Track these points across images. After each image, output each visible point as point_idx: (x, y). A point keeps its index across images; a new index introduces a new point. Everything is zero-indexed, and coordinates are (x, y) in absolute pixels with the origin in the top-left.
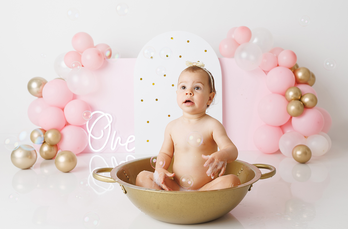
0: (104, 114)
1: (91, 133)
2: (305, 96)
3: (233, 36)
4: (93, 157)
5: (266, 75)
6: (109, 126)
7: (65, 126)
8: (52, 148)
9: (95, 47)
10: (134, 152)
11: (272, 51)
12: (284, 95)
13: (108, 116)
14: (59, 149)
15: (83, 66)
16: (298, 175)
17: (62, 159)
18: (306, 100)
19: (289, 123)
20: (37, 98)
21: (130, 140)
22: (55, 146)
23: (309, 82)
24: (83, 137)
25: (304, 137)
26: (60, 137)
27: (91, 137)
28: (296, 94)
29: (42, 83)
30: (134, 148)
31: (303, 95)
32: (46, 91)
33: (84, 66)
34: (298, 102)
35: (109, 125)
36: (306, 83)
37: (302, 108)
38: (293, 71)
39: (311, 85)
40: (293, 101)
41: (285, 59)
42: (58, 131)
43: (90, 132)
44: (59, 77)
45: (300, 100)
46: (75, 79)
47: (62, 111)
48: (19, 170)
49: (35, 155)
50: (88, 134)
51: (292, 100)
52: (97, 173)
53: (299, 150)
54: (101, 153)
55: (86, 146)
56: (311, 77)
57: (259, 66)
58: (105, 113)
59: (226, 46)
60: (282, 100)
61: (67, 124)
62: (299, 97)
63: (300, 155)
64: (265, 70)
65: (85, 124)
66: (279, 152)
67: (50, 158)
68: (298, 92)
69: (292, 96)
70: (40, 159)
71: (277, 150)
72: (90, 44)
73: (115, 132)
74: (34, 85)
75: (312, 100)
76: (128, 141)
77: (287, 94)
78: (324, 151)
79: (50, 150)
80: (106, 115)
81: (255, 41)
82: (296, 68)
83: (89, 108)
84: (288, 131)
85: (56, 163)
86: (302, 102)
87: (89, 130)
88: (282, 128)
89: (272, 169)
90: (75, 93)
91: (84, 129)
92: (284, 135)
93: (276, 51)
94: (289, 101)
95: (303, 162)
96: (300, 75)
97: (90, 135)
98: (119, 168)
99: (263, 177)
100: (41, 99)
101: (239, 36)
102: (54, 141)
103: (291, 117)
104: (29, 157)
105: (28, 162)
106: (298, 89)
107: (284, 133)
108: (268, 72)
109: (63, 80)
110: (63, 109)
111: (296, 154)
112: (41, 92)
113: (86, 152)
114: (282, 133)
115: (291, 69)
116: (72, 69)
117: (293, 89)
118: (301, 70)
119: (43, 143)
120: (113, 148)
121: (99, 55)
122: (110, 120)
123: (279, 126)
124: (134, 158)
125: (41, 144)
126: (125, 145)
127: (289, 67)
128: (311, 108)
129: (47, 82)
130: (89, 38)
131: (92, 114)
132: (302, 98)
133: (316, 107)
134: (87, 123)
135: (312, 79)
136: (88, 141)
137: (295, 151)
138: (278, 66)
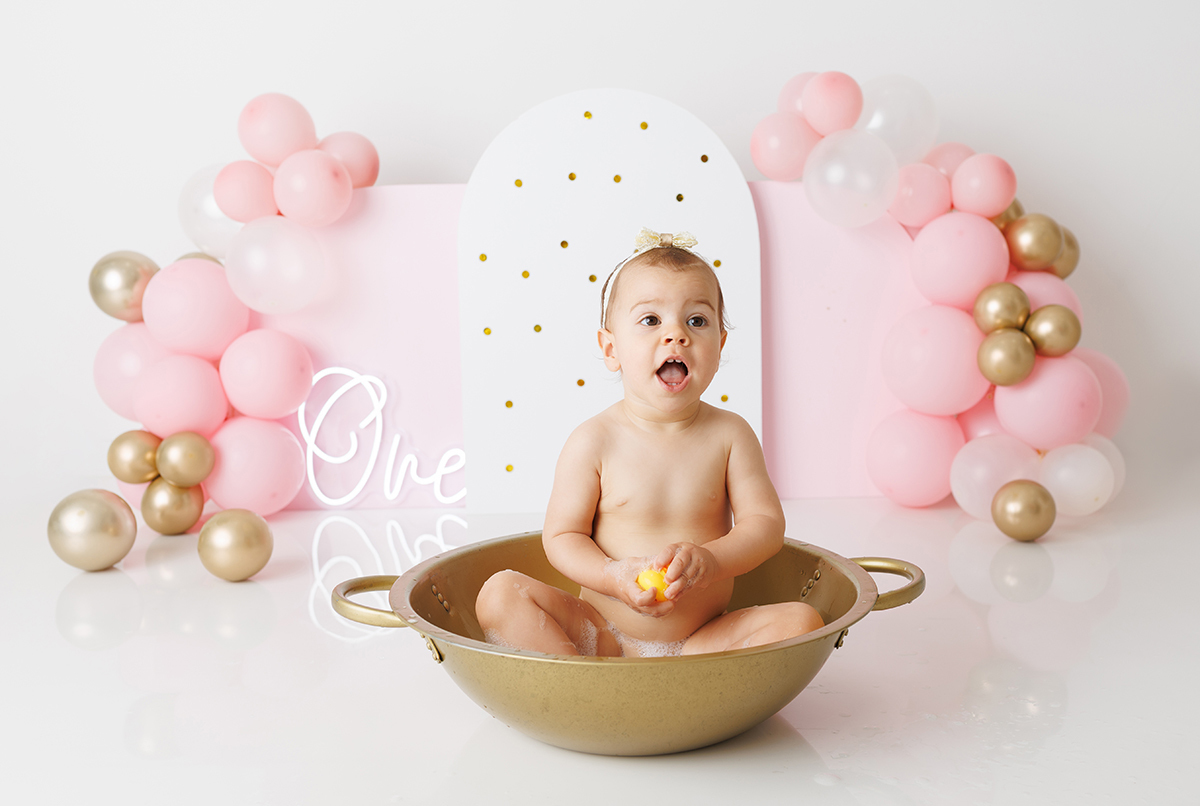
0: (357, 378)
1: (316, 443)
2: (1042, 314)
3: (799, 104)
4: (325, 521)
5: (913, 239)
6: (375, 419)
7: (226, 419)
8: (185, 497)
9: (319, 147)
10: (464, 506)
11: (932, 160)
12: (970, 310)
13: (371, 383)
14: (209, 498)
15: (280, 214)
16: (1011, 581)
17: (222, 538)
18: (1044, 328)
19: (987, 403)
20: (123, 323)
21: (447, 465)
22: (193, 489)
23: (1059, 265)
24: (289, 459)
25: (1035, 453)
26: (212, 460)
27: (315, 456)
28: (1010, 308)
29: (140, 273)
30: (463, 493)
31: (1032, 311)
32: (157, 299)
33: (282, 212)
34: (1015, 337)
35: (377, 413)
36: (1048, 270)
37: (1027, 356)
38: (1002, 226)
39: (1063, 276)
40: (999, 332)
41: (976, 186)
42: (203, 438)
43: (310, 439)
44: (196, 250)
45: (1022, 329)
46: (256, 260)
47: (214, 371)
48: (75, 573)
49: (129, 523)
50: (304, 445)
51: (996, 328)
52: (344, 594)
53: (1014, 498)
54: (350, 508)
55: (299, 487)
56: (1064, 246)
57: (888, 211)
58: (362, 374)
59: (774, 143)
60: (961, 329)
61: (232, 414)
62: (1021, 320)
63: (1017, 515)
64: (908, 222)
65: (292, 411)
66: (949, 501)
67: (181, 528)
68: (1017, 301)
69: (997, 316)
70: (146, 536)
71: (944, 495)
72: (305, 139)
73: (397, 439)
74: (113, 280)
75: (1062, 330)
76: (442, 470)
77: (980, 307)
78: (1097, 500)
79: (178, 504)
80: (365, 380)
81: (876, 121)
82: (1013, 215)
83: (304, 360)
84: (982, 431)
85: (203, 549)
86: (1028, 335)
87: (309, 432)
88: (962, 421)
89: (914, 575)
90: (254, 308)
91: (292, 431)
92: (970, 444)
93: (944, 157)
94: (987, 333)
95: (1029, 539)
96: (1025, 240)
97: (312, 448)
98: (416, 575)
99: (883, 602)
100: (137, 327)
101: (818, 107)
102: (190, 474)
103: (993, 388)
104: (111, 530)
105: (106, 547)
106: (1019, 289)
107: (967, 439)
108: (919, 229)
109: (215, 260)
110: (216, 363)
111: (1004, 510)
112: (138, 305)
113: (300, 506)
114: (962, 439)
115: (992, 219)
116: (242, 225)
117: (999, 292)
118: (1031, 224)
119: (153, 480)
120: (391, 491)
121: (336, 174)
122: (379, 398)
123: (952, 416)
124: (465, 524)
125: (147, 484)
126: (433, 484)
127: (992, 212)
128: (1060, 355)
129: (159, 269)
130: (300, 118)
131: (316, 378)
132: (1029, 321)
133: (1076, 350)
134: (301, 410)
135: (1067, 252)
136: (304, 468)
137: (1000, 503)
138: (954, 210)
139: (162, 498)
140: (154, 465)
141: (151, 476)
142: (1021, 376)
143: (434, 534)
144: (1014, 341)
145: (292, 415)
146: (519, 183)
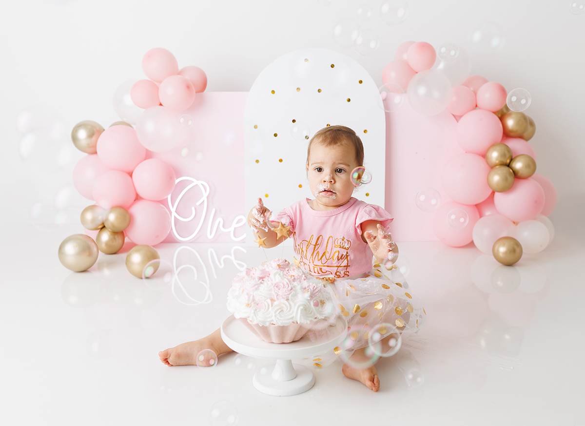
0: (196, 182)
1: (176, 212)
2: (518, 159)
3: (405, 57)
4: (179, 249)
5: (458, 122)
6: (204, 201)
7: (135, 201)
8: (116, 236)
9: (180, 73)
10: (244, 242)
11: (467, 84)
12: (484, 156)
13: (202, 185)
14: (127, 236)
15: (161, 105)
16: (500, 283)
18: (518, 165)
19: (490, 200)
20: (86, 154)
21: (237, 223)
22: (120, 233)
23: (526, 135)
24: (164, 219)
25: (512, 223)
26: (129, 220)
27: (176, 219)
28: (503, 155)
29: (95, 131)
30: (244, 236)
31: (513, 157)
32: (104, 143)
33: (162, 104)
34: (507, 168)
35: (204, 198)
36: (521, 137)
37: (511, 179)
38: (500, 116)
39: (527, 140)
40: (497, 167)
41: (488, 97)
43: (173, 210)
44: (120, 120)
45: (509, 165)
46: (150, 126)
47: (130, 178)
48: (69, 272)
49: (95, 250)
50: (171, 213)
51: (496, 165)
53: (504, 245)
54: (191, 242)
55: (168, 232)
56: (529, 125)
57: (446, 108)
58: (198, 180)
59: (393, 75)
60: (480, 164)
61: (138, 198)
62: (508, 161)
63: (505, 253)
64: (455, 113)
65: (166, 197)
66: (471, 244)
68: (506, 152)
69: (497, 159)
70: (101, 256)
71: (470, 241)
72: (174, 70)
73: (214, 210)
74: (82, 134)
75: (527, 166)
76: (234, 225)
77: (489, 154)
78: (541, 246)
79: (112, 239)
80: (199, 183)
81: (441, 66)
82: (505, 111)
83: (171, 173)
84: (488, 213)
85: (128, 262)
86: (511, 168)
87: (173, 207)
88: (479, 208)
90: (149, 149)
91: (165, 206)
92: (482, 219)
93: (473, 83)
94: (492, 167)
95: (510, 264)
96: (510, 123)
97: (174, 214)
100: (94, 156)
101: (414, 58)
102: (120, 226)
103: (493, 193)
104: (87, 253)
105: (85, 261)
106: (507, 146)
107: (481, 216)
108: (461, 117)
109: (129, 125)
110: (131, 174)
111: (498, 251)
112: (95, 146)
113: (169, 241)
114: (478, 216)
115: (494, 113)
116: (144, 110)
117: (498, 148)
118: (513, 116)
119: (102, 229)
120: (211, 235)
121: (188, 87)
122: (206, 192)
123: (473, 205)
124: (245, 251)
125: (99, 230)
126: (230, 232)
127: (495, 109)
128: (525, 178)
129: (104, 130)
130: (170, 59)
131: (177, 181)
132: (511, 162)
133: (533, 176)
134: (169, 197)
135: (530, 129)
136: (170, 223)
137: (496, 247)
138: (477, 108)
139: (105, 237)
140: (102, 221)
141: (100, 227)
142: (507, 189)
143: (231, 255)
144: (505, 172)
145: (165, 199)
146: (273, 92)
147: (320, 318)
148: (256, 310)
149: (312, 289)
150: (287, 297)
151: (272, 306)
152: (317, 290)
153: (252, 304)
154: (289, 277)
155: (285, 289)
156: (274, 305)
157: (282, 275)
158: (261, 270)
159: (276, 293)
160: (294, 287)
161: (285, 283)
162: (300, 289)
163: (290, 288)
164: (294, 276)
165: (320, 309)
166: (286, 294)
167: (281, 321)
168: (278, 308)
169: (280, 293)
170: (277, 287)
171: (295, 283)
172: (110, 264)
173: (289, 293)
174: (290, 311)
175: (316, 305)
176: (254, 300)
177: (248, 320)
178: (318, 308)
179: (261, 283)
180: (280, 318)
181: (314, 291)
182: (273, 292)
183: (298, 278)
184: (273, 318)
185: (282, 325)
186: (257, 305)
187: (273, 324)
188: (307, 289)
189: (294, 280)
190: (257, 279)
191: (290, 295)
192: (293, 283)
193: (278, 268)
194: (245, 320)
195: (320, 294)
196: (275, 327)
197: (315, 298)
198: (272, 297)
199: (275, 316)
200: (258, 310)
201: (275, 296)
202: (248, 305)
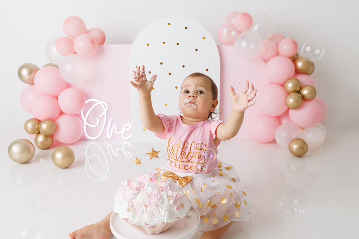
0: (99, 102)
1: (87, 121)
2: (305, 88)
3: (233, 22)
4: (90, 144)
5: (266, 63)
6: (104, 114)
7: (60, 115)
8: (48, 138)
9: (87, 32)
10: (130, 140)
11: (272, 39)
12: (283, 85)
13: (103, 104)
16: (293, 168)
18: (305, 92)
19: (286, 113)
20: (28, 85)
21: (126, 128)
22: (50, 136)
23: (309, 72)
24: (78, 127)
25: (300, 129)
26: (55, 127)
27: (86, 125)
28: (296, 86)
29: (33, 70)
30: (130, 136)
31: (302, 87)
32: (38, 77)
33: (76, 52)
34: (297, 95)
36: (306, 73)
37: (300, 101)
38: (292, 59)
39: (309, 74)
40: (292, 93)
41: (286, 48)
42: (53, 121)
43: (85, 120)
44: (49, 62)
45: (299, 92)
46: (68, 67)
47: (56, 100)
48: (16, 164)
49: (32, 148)
50: (83, 122)
51: (291, 92)
53: (296, 144)
54: (97, 140)
55: (82, 134)
57: (259, 55)
58: (100, 101)
59: (226, 31)
60: (281, 90)
61: (61, 113)
62: (299, 89)
63: (297, 149)
64: (264, 58)
65: (80, 112)
66: (274, 141)
67: (46, 148)
68: (298, 84)
69: (291, 88)
70: (38, 151)
71: (273, 139)
72: (84, 31)
73: (111, 120)
74: (25, 72)
75: (311, 93)
76: (124, 129)
77: (286, 85)
78: (319, 143)
79: (45, 140)
80: (101, 103)
81: (256, 28)
82: (296, 56)
83: (83, 97)
84: (284, 122)
85: (53, 158)
86: (301, 94)
87: (85, 118)
88: (278, 119)
91: (79, 117)
92: (281, 126)
93: (276, 39)
94: (288, 93)
95: (300, 156)
96: (300, 64)
97: (85, 123)
100: (32, 86)
101: (238, 22)
102: (49, 132)
103: (288, 109)
104: (27, 151)
105: (26, 156)
106: (298, 80)
107: (280, 124)
108: (268, 60)
109: (56, 66)
110: (57, 98)
111: (292, 147)
112: (33, 80)
113: (83, 139)
114: (278, 123)
115: (289, 58)
116: (64, 56)
117: (292, 81)
118: (302, 60)
120: (109, 135)
121: (93, 42)
122: (105, 108)
123: (275, 117)
124: (131, 145)
125: (36, 135)
126: (121, 133)
127: (290, 56)
128: (309, 100)
129: (39, 69)
130: (81, 23)
131: (87, 102)
132: (301, 90)
133: (314, 99)
134: (82, 112)
135: (311, 68)
136: (83, 129)
137: (291, 145)
138: (278, 55)
140: (38, 129)
141: (37, 132)
142: (298, 107)
143: (122, 148)
144: (297, 96)
145: (79, 114)
146: (148, 45)
147: (181, 218)
148: (134, 214)
149: (175, 197)
150: (156, 204)
151: (146, 211)
152: (178, 197)
153: (132, 209)
154: (158, 188)
155: (155, 199)
156: (147, 211)
157: (153, 186)
158: (138, 182)
159: (149, 201)
160: (162, 196)
161: (155, 193)
162: (166, 197)
163: (159, 197)
164: (162, 187)
165: (181, 211)
166: (156, 202)
167: (152, 223)
168: (150, 212)
169: (152, 202)
170: (149, 197)
171: (163, 193)
172: (44, 157)
173: (158, 201)
174: (159, 215)
175: (178, 209)
176: (133, 206)
177: (128, 221)
178: (179, 211)
179: (138, 193)
180: (151, 220)
181: (176, 198)
182: (146, 201)
183: (165, 189)
184: (147, 220)
185: (153, 225)
186: (135, 210)
187: (146, 224)
188: (171, 197)
189: (162, 190)
190: (135, 189)
191: (159, 203)
192: (161, 193)
193: (150, 181)
194: (126, 220)
195: (181, 199)
196: (148, 226)
197: (177, 203)
198: (146, 204)
199: (148, 219)
200: (135, 214)
201: (148, 203)
202: (128, 210)
